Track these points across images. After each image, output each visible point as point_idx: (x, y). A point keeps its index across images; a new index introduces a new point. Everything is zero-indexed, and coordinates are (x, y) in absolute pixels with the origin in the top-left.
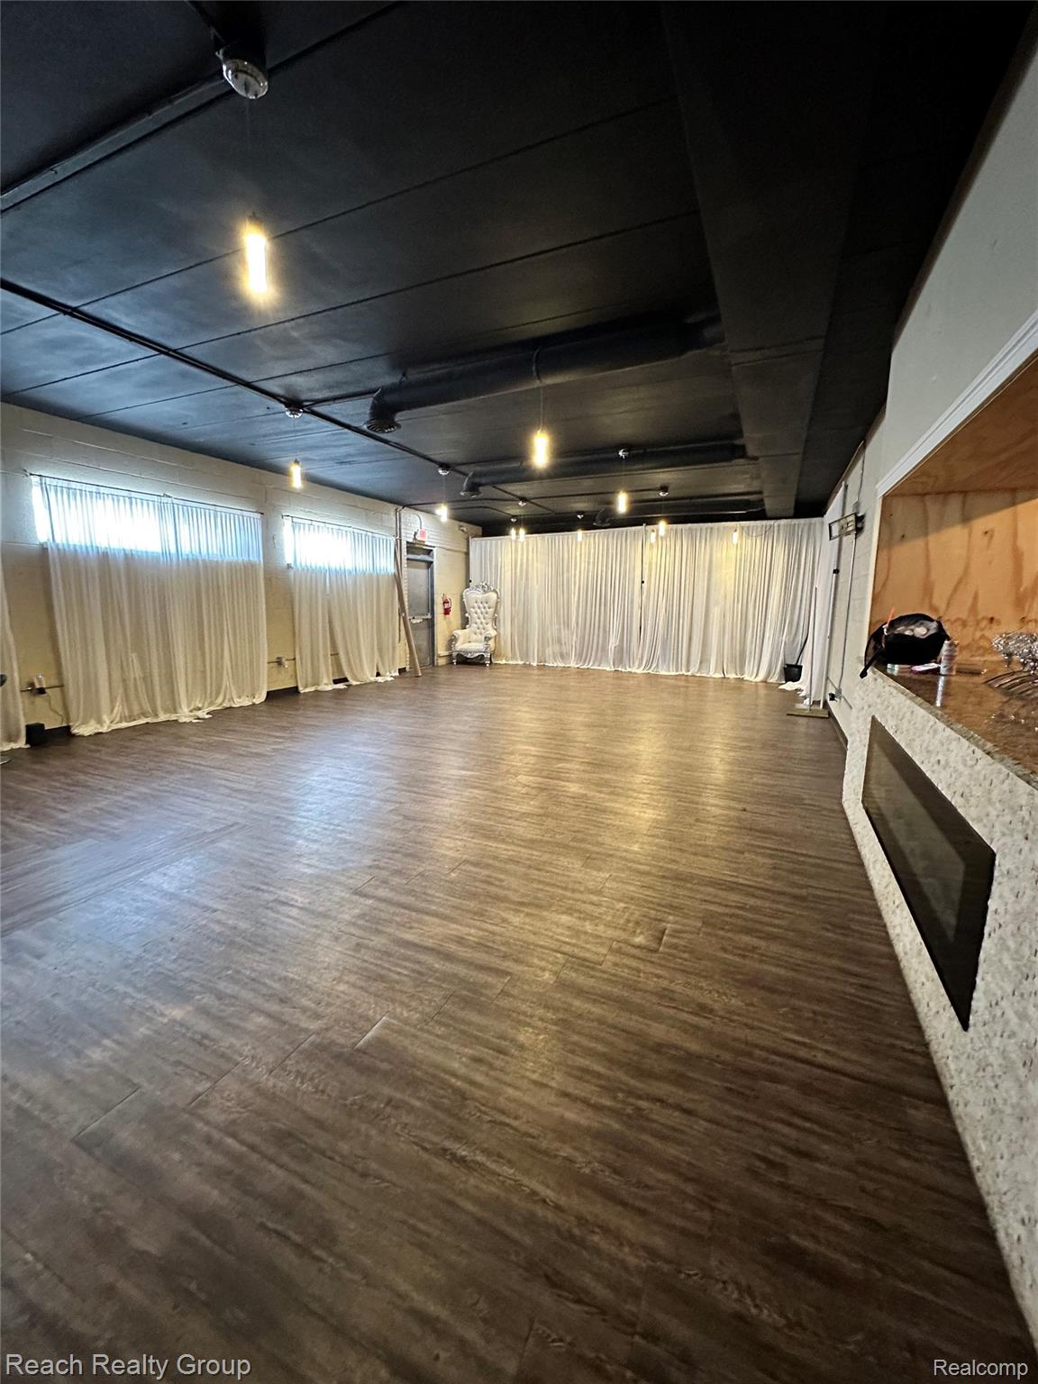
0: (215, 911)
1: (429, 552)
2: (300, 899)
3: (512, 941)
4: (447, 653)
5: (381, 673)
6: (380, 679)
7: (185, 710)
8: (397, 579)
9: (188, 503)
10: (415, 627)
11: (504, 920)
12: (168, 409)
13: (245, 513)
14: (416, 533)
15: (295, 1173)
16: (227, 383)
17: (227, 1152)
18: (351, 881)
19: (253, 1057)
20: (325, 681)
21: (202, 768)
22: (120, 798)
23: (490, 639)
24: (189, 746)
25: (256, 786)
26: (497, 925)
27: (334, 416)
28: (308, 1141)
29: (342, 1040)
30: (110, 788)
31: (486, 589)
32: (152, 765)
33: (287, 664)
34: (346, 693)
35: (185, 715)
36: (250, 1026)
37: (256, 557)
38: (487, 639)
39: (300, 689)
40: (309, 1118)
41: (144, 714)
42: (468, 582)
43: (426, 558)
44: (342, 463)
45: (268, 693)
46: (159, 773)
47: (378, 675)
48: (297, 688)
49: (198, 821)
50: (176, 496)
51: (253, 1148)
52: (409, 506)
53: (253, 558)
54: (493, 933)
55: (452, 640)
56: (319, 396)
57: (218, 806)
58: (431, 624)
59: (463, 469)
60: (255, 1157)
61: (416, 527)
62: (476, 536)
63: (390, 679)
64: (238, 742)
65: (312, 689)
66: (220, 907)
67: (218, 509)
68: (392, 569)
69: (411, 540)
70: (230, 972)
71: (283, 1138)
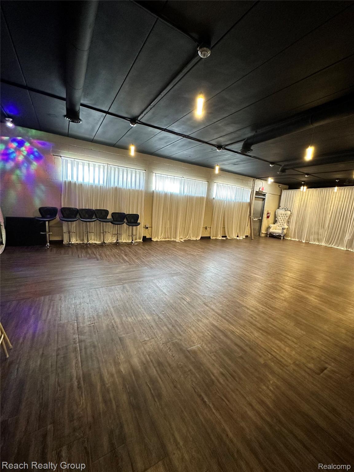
0: (166, 295)
1: (264, 195)
2: (188, 299)
3: (251, 340)
4: (265, 232)
5: (239, 236)
6: (238, 238)
7: (178, 238)
8: (250, 204)
9: (188, 179)
10: (254, 221)
11: (252, 332)
12: (185, 153)
13: (203, 182)
14: (260, 188)
15: (159, 375)
16: (200, 143)
17: (146, 359)
18: (204, 300)
19: (161, 338)
20: (219, 236)
21: (177, 255)
22: (155, 258)
23: (284, 229)
24: (176, 248)
25: (189, 264)
26: (248, 333)
27: (232, 149)
28: (165, 368)
29: (184, 345)
30: (155, 255)
31: (286, 210)
32: (165, 252)
33: (208, 229)
34: (225, 241)
35: (178, 240)
36: (163, 329)
37: (205, 195)
38: (283, 229)
39: (211, 237)
40: (167, 362)
41: (168, 238)
42: (279, 207)
43: (263, 197)
44: (235, 165)
45: (201, 237)
46: (166, 254)
47: (238, 236)
48: (210, 237)
49: (171, 269)
50: (186, 177)
51: (152, 361)
52: (258, 178)
53: (203, 196)
54: (245, 335)
55: (269, 228)
56: (227, 143)
57: (177, 267)
58: (261, 221)
59: (280, 163)
60: (151, 364)
61: (261, 186)
62: (286, 189)
63: (241, 238)
64: (188, 250)
65: (215, 238)
66: (167, 294)
67: (196, 181)
68: (249, 201)
69: (258, 191)
70: (163, 312)
71: (160, 364)
